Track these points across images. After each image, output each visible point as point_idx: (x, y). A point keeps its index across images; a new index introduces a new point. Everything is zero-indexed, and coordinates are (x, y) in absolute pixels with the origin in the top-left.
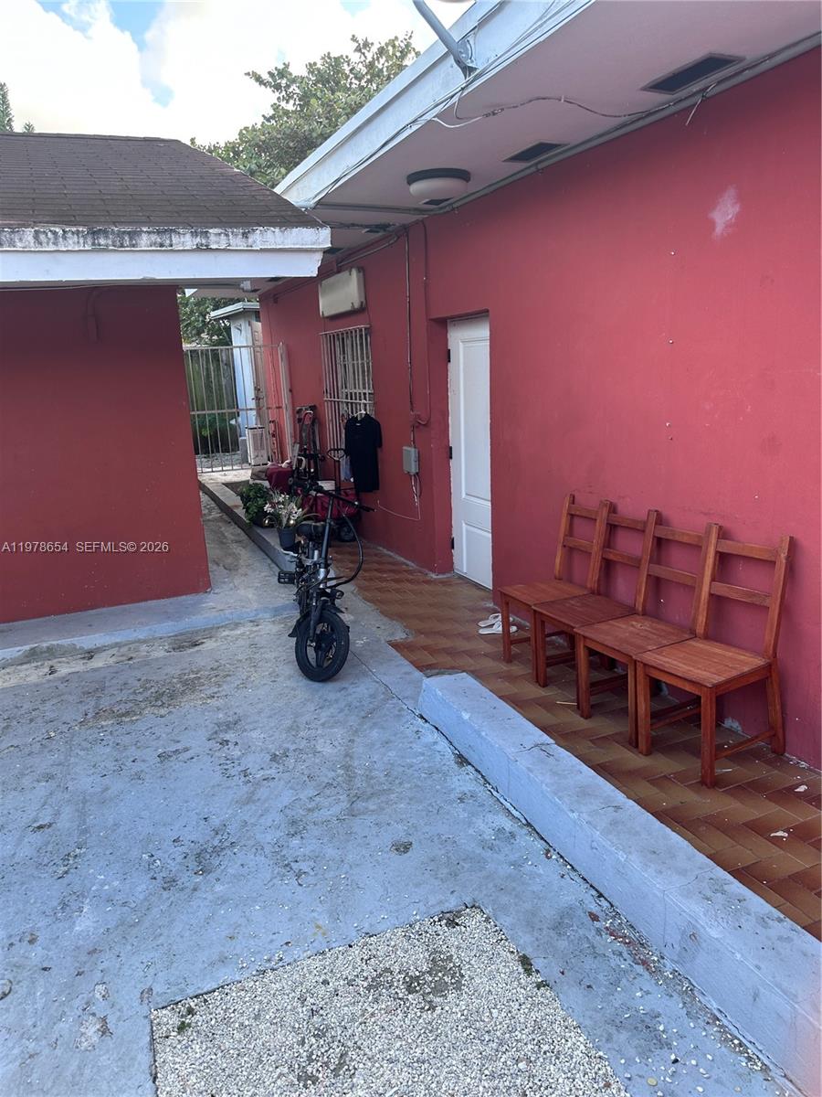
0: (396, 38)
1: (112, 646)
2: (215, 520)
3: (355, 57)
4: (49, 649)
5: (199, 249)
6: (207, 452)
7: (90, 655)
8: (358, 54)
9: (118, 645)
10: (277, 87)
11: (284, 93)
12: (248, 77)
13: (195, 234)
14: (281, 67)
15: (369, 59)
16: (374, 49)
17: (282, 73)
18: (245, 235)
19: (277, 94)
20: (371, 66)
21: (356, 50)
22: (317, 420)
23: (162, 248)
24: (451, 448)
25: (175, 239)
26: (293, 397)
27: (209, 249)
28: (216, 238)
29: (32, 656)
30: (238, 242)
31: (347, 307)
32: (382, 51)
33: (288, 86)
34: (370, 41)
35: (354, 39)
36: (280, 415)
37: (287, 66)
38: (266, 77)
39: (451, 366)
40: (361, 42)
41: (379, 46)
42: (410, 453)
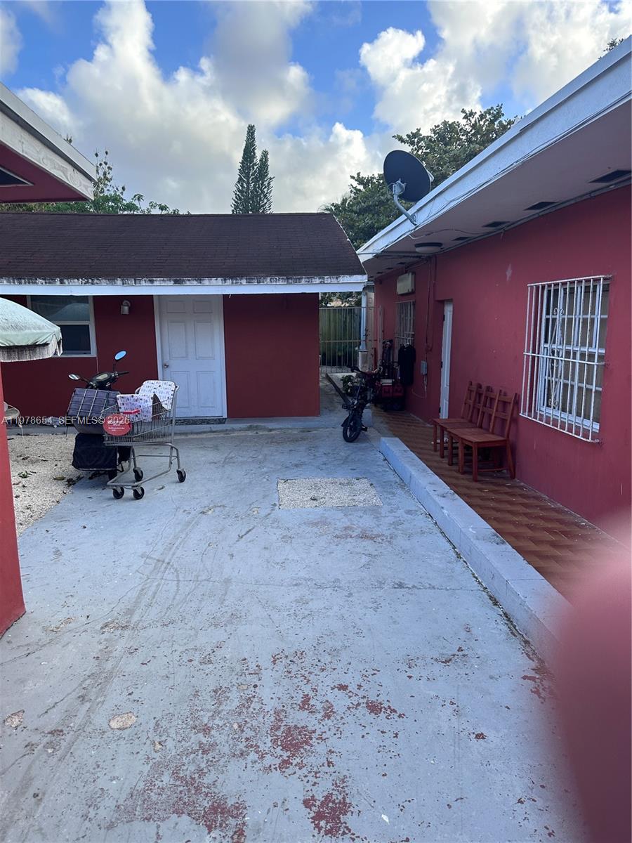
0: (492, 108)
1: (278, 429)
2: (332, 394)
3: (463, 122)
4: (256, 427)
5: (321, 283)
6: (340, 365)
7: (271, 430)
8: (465, 120)
9: (281, 429)
10: (412, 143)
11: (416, 146)
12: (394, 139)
13: (320, 278)
14: (415, 131)
15: (473, 122)
16: (477, 116)
17: (415, 135)
18: (337, 278)
19: (412, 147)
20: (474, 126)
21: (464, 118)
22: (391, 347)
23: (309, 283)
24: (442, 363)
25: (313, 280)
26: (384, 334)
27: (324, 283)
28: (327, 279)
29: (250, 428)
30: (334, 281)
31: (406, 292)
32: (482, 117)
33: (418, 142)
34: (474, 111)
35: (463, 111)
36: (376, 344)
37: (419, 130)
38: (405, 137)
39: (445, 322)
40: (468, 113)
41: (480, 114)
42: (424, 364)
